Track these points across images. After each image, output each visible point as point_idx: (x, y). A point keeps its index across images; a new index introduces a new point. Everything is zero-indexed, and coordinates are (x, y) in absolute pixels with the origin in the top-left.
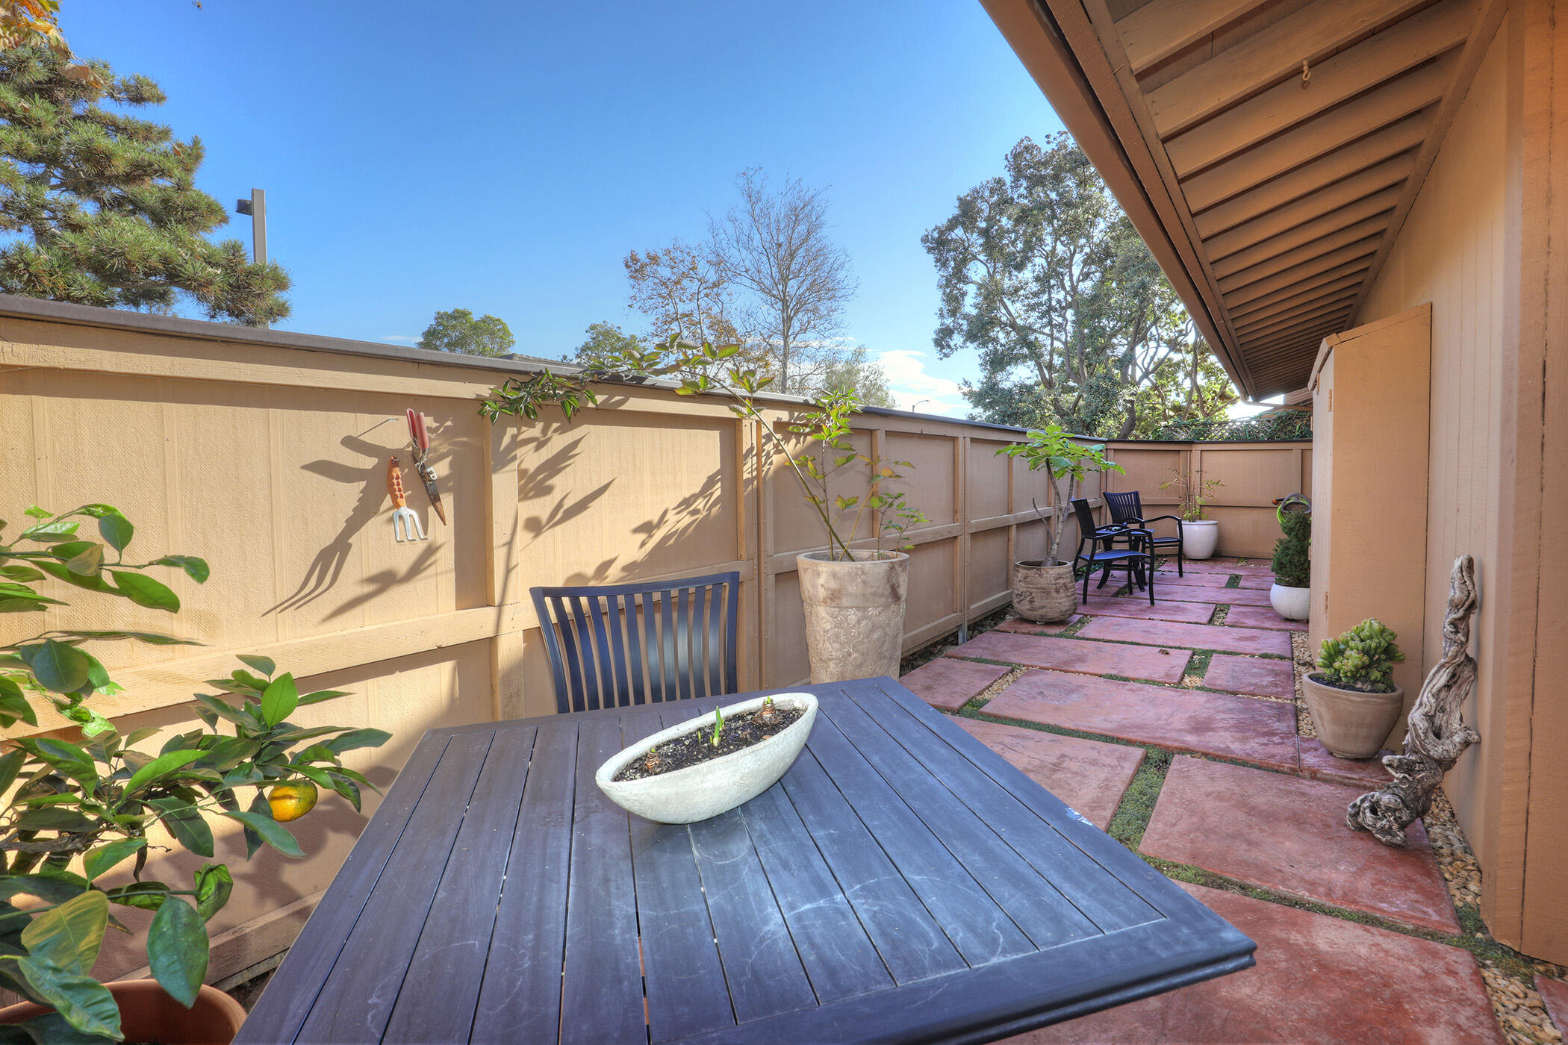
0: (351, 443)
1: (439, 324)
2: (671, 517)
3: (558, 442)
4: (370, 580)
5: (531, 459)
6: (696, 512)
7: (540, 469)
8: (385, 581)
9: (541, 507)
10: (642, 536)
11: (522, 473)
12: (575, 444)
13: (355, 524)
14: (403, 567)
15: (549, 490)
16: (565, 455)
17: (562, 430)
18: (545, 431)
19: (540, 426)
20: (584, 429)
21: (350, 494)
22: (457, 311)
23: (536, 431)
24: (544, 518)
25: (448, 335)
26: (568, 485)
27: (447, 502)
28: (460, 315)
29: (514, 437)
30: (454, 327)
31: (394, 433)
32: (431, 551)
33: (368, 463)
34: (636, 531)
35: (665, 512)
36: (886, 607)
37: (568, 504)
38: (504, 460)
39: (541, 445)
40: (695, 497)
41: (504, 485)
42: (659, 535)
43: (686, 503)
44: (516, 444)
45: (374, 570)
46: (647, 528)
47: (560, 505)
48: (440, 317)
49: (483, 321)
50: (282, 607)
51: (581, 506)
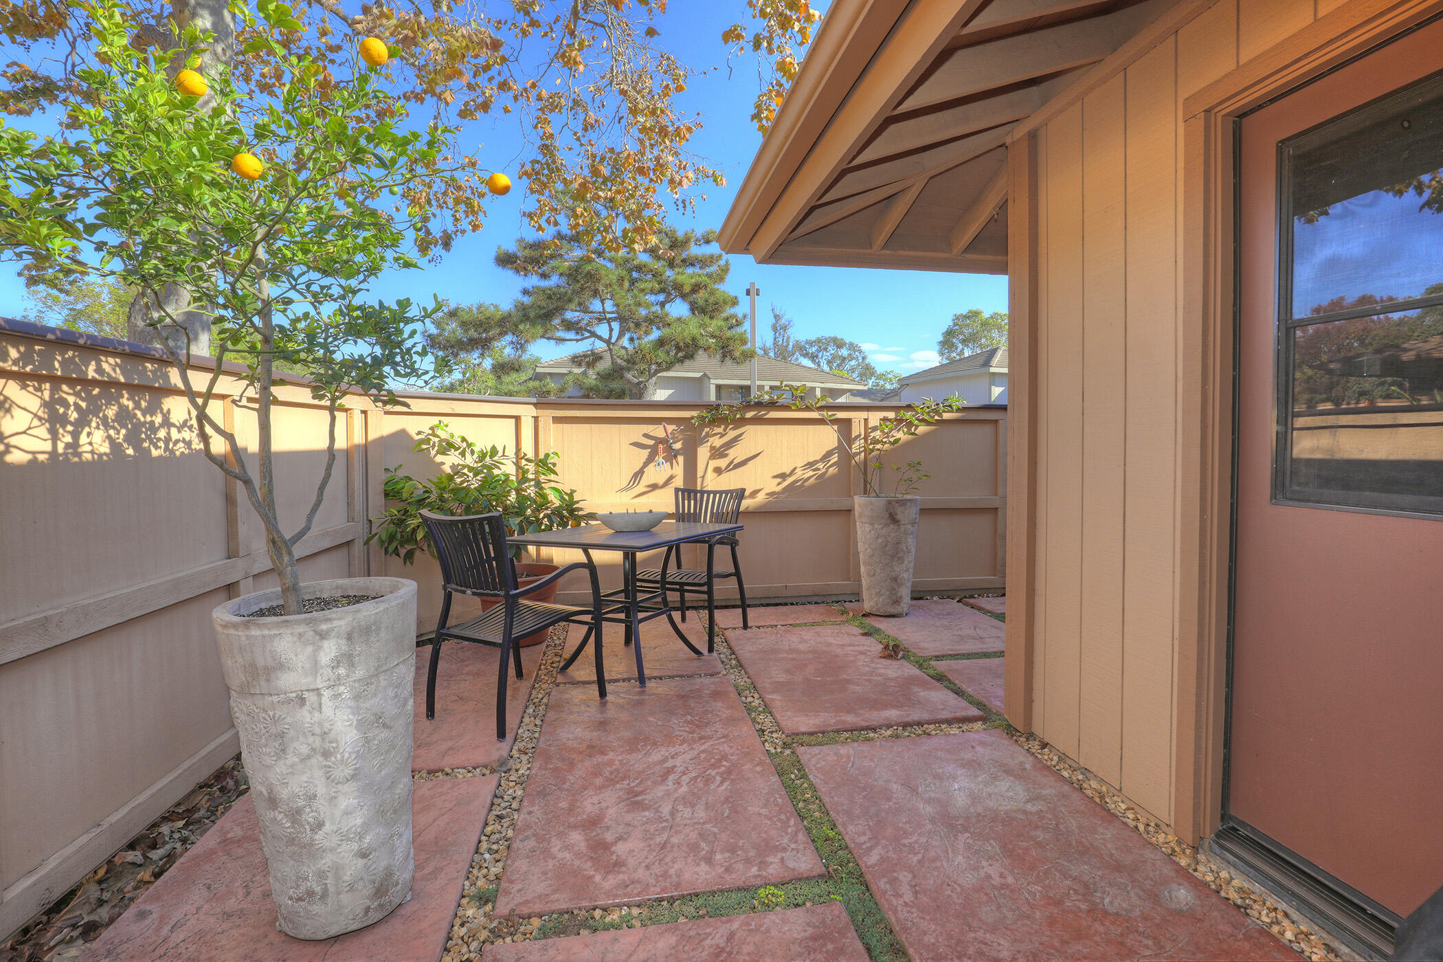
0: (646, 436)
1: (955, 325)
2: (799, 473)
3: (732, 434)
4: (648, 486)
5: (717, 442)
6: (818, 469)
7: (722, 446)
8: (654, 487)
9: (723, 463)
10: (779, 480)
11: (712, 448)
12: (741, 435)
13: (646, 464)
14: (661, 482)
15: (726, 455)
16: (735, 440)
17: (734, 429)
18: (725, 430)
19: (723, 427)
20: (748, 427)
21: (645, 454)
22: (970, 312)
23: (720, 430)
24: (723, 468)
25: (962, 333)
26: (736, 453)
27: (681, 459)
28: (973, 315)
29: (707, 433)
30: (968, 325)
31: (659, 431)
32: (671, 477)
33: (652, 442)
34: (775, 477)
35: (795, 469)
36: (887, 525)
37: (736, 462)
38: (702, 441)
39: (722, 436)
40: (816, 462)
41: (703, 453)
42: (789, 480)
43: (810, 465)
44: (708, 435)
45: (650, 483)
46: (783, 476)
47: (732, 462)
48: (957, 318)
49: (992, 317)
50: (621, 490)
51: (743, 463)
